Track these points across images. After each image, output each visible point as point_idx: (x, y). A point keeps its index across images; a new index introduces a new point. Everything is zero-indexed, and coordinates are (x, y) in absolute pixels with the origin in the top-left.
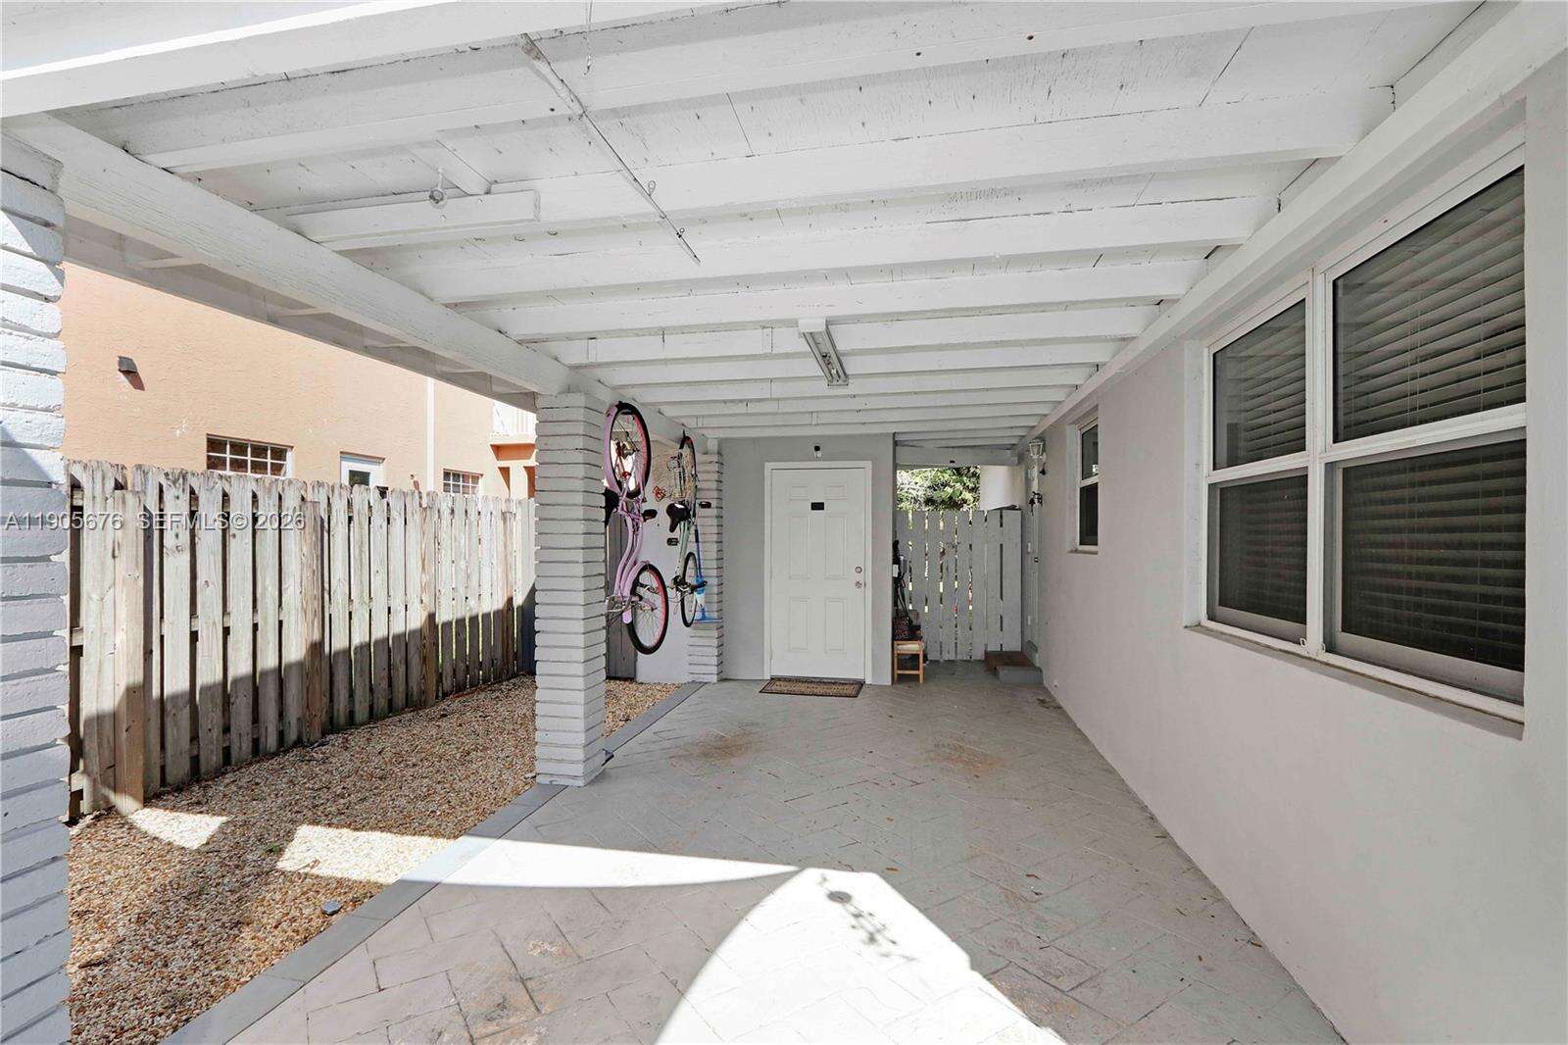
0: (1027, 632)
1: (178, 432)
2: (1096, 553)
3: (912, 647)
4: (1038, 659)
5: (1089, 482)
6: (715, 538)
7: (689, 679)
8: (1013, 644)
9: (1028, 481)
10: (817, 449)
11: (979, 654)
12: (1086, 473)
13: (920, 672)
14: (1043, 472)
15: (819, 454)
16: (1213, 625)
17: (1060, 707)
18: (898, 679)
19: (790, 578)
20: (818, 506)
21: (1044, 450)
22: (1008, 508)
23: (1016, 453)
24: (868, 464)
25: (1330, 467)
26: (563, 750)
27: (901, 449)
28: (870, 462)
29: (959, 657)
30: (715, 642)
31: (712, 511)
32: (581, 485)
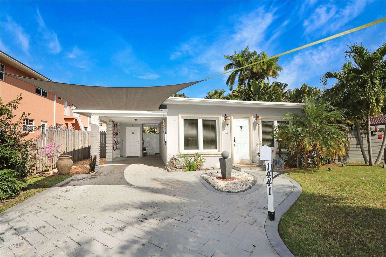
0: (160, 151)
3: (145, 151)
4: (161, 154)
6: (119, 137)
7: (116, 157)
8: (158, 152)
10: (133, 125)
11: (154, 154)
13: (146, 155)
17: (161, 157)
18: (143, 156)
19: (129, 143)
20: (133, 133)
24: (139, 128)
27: (144, 125)
29: (151, 154)
30: (120, 152)
31: (119, 134)
32: (111, 131)
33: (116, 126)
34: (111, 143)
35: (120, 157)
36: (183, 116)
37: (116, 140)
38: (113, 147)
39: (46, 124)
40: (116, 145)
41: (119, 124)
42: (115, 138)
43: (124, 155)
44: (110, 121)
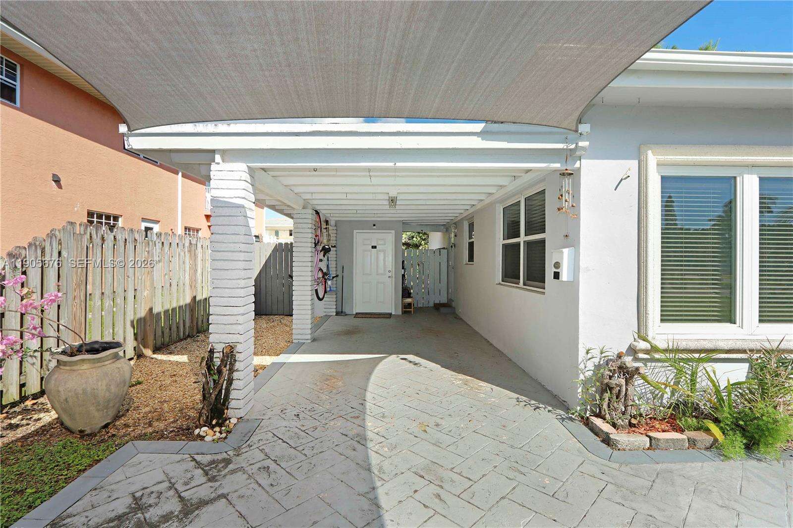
0: (449, 295)
1: (76, 209)
2: (473, 264)
3: (409, 300)
4: (453, 304)
5: (471, 240)
6: (335, 259)
7: (325, 314)
8: (444, 300)
9: (450, 238)
10: (374, 225)
11: (431, 304)
12: (470, 237)
13: (412, 310)
14: (456, 236)
15: (375, 227)
16: (503, 283)
17: (461, 319)
18: (404, 312)
19: (363, 274)
20: (374, 247)
21: (456, 228)
22: (442, 248)
23: (446, 227)
24: (393, 232)
25: (524, 242)
26: (303, 330)
27: (406, 225)
28: (394, 231)
29: (424, 306)
30: (335, 300)
31: (334, 249)
32: (310, 240)
33: (324, 226)
34: (310, 278)
35: (337, 314)
36: (661, 158)
37: (325, 270)
38: (316, 291)
39: (156, 228)
40: (325, 282)
41: (332, 223)
42: (321, 260)
43: (347, 310)
44: (304, 208)
